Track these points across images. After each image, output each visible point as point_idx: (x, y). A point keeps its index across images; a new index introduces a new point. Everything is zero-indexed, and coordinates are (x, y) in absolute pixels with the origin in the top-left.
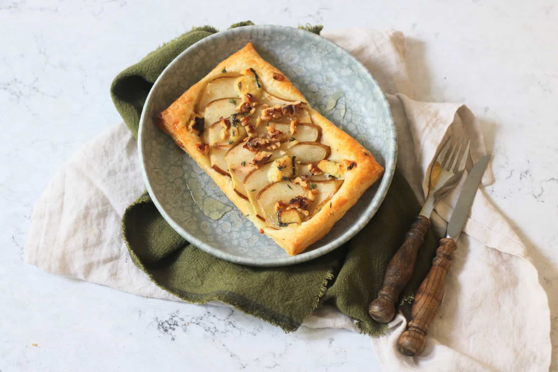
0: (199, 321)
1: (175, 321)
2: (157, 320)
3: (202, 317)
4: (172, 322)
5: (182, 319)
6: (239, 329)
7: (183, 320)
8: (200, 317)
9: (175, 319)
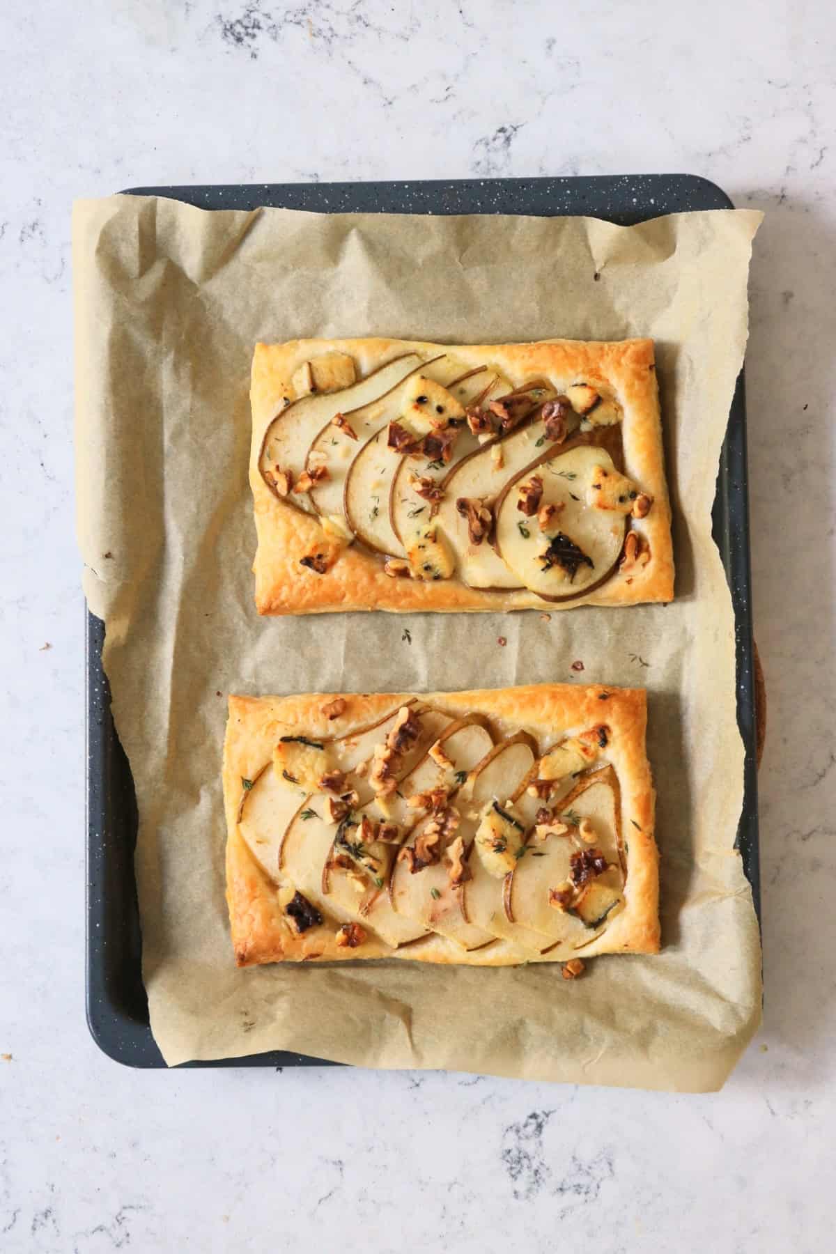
0: (300, 17)
1: (255, 20)
2: (221, 19)
3: (305, 10)
4: (249, 22)
5: (267, 15)
6: (376, 29)
7: (269, 18)
8: (301, 10)
9: (253, 15)
